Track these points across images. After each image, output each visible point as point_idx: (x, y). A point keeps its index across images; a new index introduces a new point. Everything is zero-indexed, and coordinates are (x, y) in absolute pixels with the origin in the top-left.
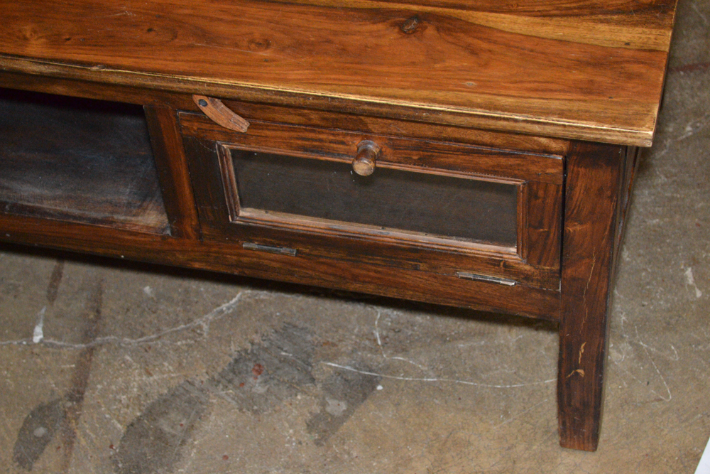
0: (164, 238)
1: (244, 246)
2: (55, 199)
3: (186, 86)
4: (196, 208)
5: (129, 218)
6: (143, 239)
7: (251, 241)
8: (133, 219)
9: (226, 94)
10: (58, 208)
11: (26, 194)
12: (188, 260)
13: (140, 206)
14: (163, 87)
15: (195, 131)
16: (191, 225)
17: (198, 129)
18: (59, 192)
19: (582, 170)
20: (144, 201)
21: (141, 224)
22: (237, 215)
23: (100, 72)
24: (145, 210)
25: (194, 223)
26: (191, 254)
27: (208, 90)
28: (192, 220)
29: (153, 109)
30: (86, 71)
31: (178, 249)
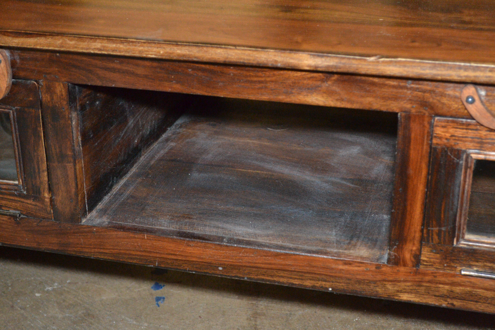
0: (378, 267)
1: (463, 273)
2: (268, 236)
3: (466, 74)
4: (422, 231)
5: (341, 251)
6: (356, 268)
7: (470, 266)
8: (346, 251)
10: (272, 242)
11: (240, 232)
12: (398, 291)
13: (349, 243)
14: (441, 75)
15: (447, 139)
16: (412, 250)
17: (452, 136)
18: (270, 232)
20: (351, 240)
21: (355, 255)
22: (463, 238)
23: (378, 62)
24: (355, 246)
25: (414, 248)
26: (403, 284)
27: (490, 77)
28: (414, 244)
29: (408, 117)
30: (363, 63)
31: (391, 279)
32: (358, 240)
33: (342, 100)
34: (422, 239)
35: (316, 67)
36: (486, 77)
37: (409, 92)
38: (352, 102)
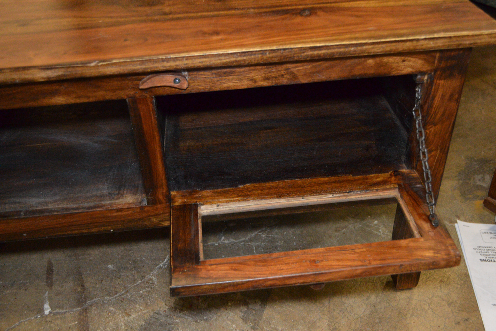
0: (142, 208)
2: (56, 202)
3: (169, 64)
4: (167, 178)
5: (113, 202)
6: (126, 213)
8: (116, 201)
9: (200, 64)
10: (60, 207)
11: (34, 203)
12: (160, 221)
13: (118, 193)
16: (163, 193)
18: (57, 198)
19: (442, 82)
20: (119, 190)
21: (123, 203)
23: (98, 66)
24: (122, 195)
25: (164, 191)
26: (162, 216)
27: (187, 64)
28: (163, 188)
29: (135, 100)
30: (86, 68)
31: (153, 214)
32: (124, 189)
33: (79, 97)
34: (168, 185)
35: (49, 78)
36: (184, 64)
37: (130, 82)
38: (89, 97)
